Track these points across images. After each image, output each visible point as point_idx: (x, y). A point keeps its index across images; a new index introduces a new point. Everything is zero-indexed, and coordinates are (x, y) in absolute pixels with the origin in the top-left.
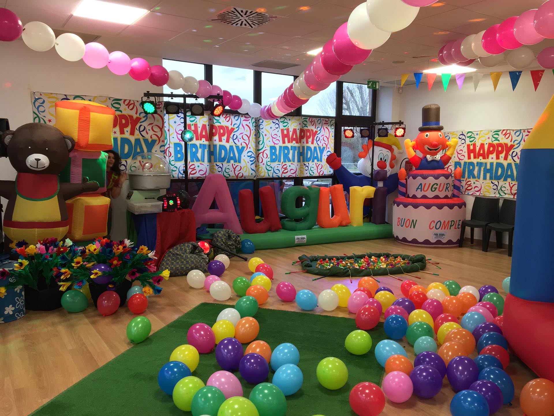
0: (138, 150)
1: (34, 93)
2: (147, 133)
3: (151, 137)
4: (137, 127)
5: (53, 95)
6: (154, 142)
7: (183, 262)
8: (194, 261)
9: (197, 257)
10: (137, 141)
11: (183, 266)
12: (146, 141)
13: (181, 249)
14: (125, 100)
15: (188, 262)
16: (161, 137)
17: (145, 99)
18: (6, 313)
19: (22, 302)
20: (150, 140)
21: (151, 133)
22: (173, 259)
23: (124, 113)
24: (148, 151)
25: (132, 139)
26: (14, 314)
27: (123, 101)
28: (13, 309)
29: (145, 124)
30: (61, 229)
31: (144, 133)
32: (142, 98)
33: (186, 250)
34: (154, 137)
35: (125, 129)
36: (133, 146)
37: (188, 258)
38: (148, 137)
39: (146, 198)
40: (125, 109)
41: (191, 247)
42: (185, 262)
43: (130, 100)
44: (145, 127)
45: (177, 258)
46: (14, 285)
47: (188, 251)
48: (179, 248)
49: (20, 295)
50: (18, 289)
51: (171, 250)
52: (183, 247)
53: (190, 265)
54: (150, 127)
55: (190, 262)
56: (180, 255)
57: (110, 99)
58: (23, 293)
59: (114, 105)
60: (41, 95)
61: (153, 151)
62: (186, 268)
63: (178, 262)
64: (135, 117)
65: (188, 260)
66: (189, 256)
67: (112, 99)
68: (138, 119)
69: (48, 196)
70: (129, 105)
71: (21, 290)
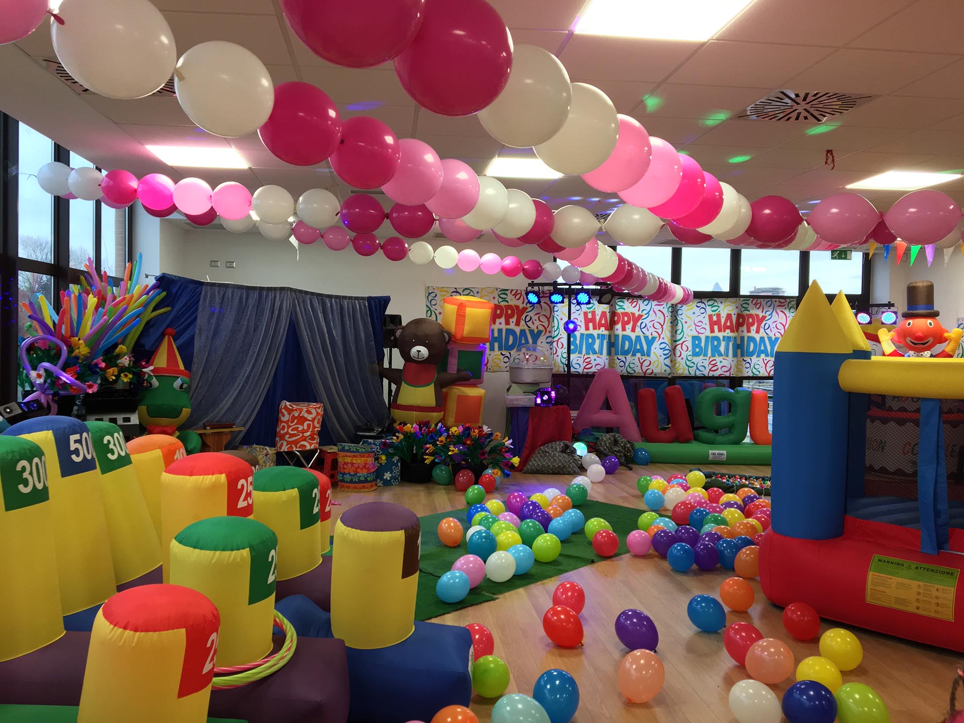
0: (523, 342)
1: (428, 287)
2: (533, 324)
3: (537, 328)
4: (523, 317)
5: (444, 289)
6: (540, 332)
7: (550, 460)
8: (562, 460)
9: (567, 456)
10: (523, 332)
11: (549, 464)
12: (531, 331)
13: (552, 447)
14: (512, 290)
15: (555, 461)
16: (548, 327)
17: (530, 289)
18: (385, 477)
19: (398, 472)
20: (536, 331)
21: (537, 323)
22: (541, 456)
23: (511, 303)
24: (533, 343)
25: (517, 330)
26: (390, 480)
27: (510, 291)
28: (391, 475)
29: (531, 314)
30: (435, 414)
31: (530, 324)
32: (527, 288)
33: (556, 449)
34: (541, 328)
35: (511, 320)
36: (518, 337)
37: (556, 456)
38: (534, 327)
39: (524, 392)
40: (511, 300)
41: (562, 446)
42: (552, 460)
43: (517, 290)
44: (531, 317)
45: (545, 456)
46: (393, 455)
47: (558, 449)
48: (550, 446)
49: (396, 465)
50: (396, 459)
51: (542, 447)
52: (554, 445)
53: (557, 464)
54: (536, 318)
55: (557, 460)
56: (548, 452)
57: (497, 290)
58: (399, 464)
59: (501, 296)
61: (539, 343)
62: (553, 466)
63: (545, 460)
64: (521, 306)
65: (556, 458)
66: (557, 455)
67: (499, 290)
68: (525, 309)
69: (426, 384)
70: (515, 295)
71: (398, 461)
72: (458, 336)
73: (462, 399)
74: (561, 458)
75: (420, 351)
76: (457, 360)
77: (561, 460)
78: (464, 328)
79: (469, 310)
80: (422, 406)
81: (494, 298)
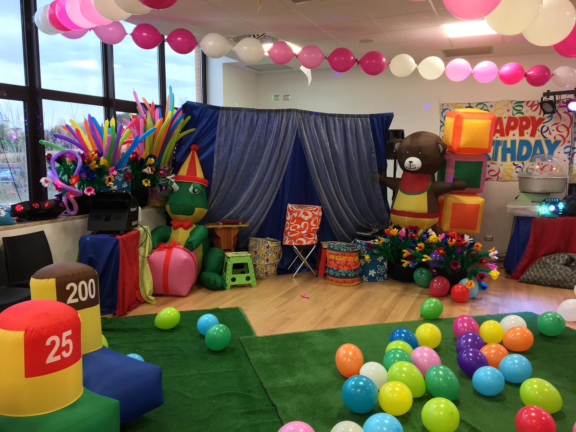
0: (538, 152)
1: (443, 104)
2: (550, 134)
3: (555, 138)
4: (539, 128)
5: (458, 105)
6: (557, 143)
7: (549, 272)
8: (564, 274)
9: (570, 270)
10: (538, 143)
11: (548, 276)
12: (548, 142)
13: (555, 259)
14: (528, 102)
15: (555, 273)
16: (566, 138)
17: (545, 98)
18: (370, 274)
19: (383, 270)
20: (553, 141)
21: (555, 133)
22: (540, 267)
23: (526, 114)
24: (549, 153)
25: (532, 141)
26: (375, 277)
27: (525, 103)
28: (375, 273)
29: (549, 125)
30: (427, 220)
31: (546, 134)
32: (542, 98)
33: (559, 261)
34: (559, 138)
35: (525, 131)
36: (533, 148)
37: (556, 269)
38: (551, 138)
39: (532, 202)
40: (527, 111)
41: (566, 258)
42: (551, 272)
43: (534, 102)
44: (548, 128)
45: (545, 267)
46: (378, 255)
47: (561, 262)
48: (552, 257)
49: (382, 264)
50: (380, 259)
51: (544, 258)
52: (557, 257)
53: (557, 277)
54: (554, 128)
55: (557, 273)
56: (549, 264)
57: (512, 102)
58: (385, 264)
59: (516, 108)
60: (448, 106)
61: (556, 153)
62: (552, 278)
63: (544, 271)
64: (537, 117)
65: (556, 271)
66: (558, 267)
67: (514, 102)
68: (541, 120)
69: (419, 192)
70: (532, 106)
71: (383, 261)
72: (455, 148)
73: (457, 207)
74: (562, 272)
75: (412, 162)
76: (454, 171)
77: (561, 273)
78: (460, 139)
79: (465, 122)
80: (414, 212)
81: (508, 111)
